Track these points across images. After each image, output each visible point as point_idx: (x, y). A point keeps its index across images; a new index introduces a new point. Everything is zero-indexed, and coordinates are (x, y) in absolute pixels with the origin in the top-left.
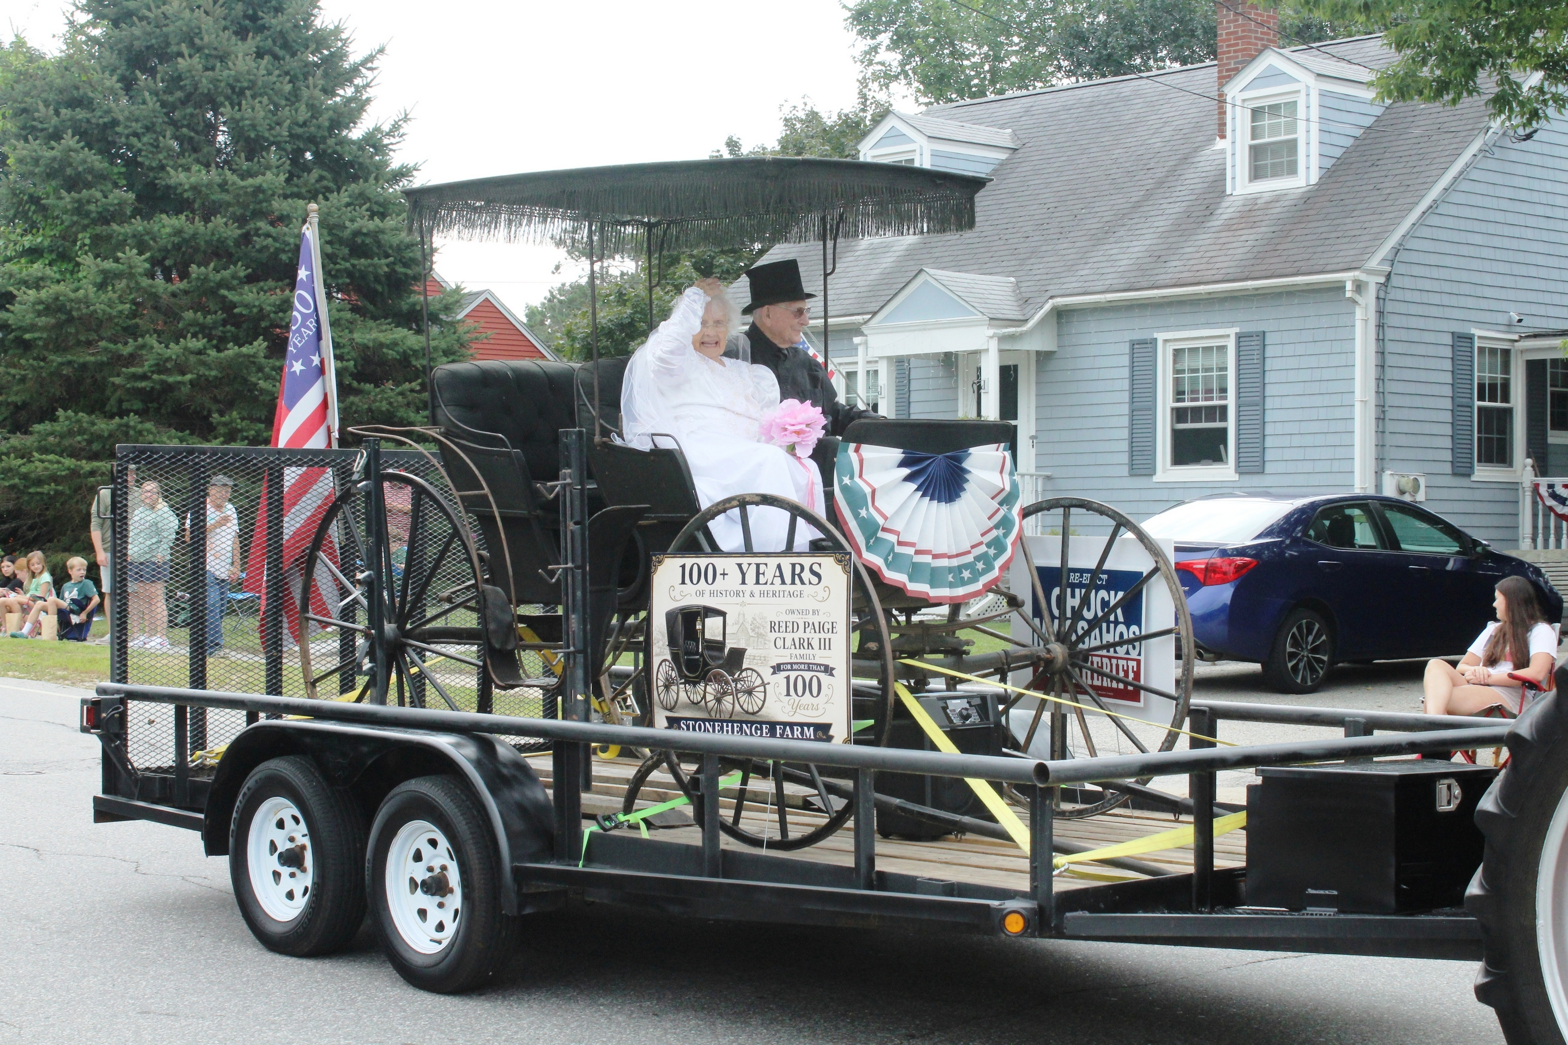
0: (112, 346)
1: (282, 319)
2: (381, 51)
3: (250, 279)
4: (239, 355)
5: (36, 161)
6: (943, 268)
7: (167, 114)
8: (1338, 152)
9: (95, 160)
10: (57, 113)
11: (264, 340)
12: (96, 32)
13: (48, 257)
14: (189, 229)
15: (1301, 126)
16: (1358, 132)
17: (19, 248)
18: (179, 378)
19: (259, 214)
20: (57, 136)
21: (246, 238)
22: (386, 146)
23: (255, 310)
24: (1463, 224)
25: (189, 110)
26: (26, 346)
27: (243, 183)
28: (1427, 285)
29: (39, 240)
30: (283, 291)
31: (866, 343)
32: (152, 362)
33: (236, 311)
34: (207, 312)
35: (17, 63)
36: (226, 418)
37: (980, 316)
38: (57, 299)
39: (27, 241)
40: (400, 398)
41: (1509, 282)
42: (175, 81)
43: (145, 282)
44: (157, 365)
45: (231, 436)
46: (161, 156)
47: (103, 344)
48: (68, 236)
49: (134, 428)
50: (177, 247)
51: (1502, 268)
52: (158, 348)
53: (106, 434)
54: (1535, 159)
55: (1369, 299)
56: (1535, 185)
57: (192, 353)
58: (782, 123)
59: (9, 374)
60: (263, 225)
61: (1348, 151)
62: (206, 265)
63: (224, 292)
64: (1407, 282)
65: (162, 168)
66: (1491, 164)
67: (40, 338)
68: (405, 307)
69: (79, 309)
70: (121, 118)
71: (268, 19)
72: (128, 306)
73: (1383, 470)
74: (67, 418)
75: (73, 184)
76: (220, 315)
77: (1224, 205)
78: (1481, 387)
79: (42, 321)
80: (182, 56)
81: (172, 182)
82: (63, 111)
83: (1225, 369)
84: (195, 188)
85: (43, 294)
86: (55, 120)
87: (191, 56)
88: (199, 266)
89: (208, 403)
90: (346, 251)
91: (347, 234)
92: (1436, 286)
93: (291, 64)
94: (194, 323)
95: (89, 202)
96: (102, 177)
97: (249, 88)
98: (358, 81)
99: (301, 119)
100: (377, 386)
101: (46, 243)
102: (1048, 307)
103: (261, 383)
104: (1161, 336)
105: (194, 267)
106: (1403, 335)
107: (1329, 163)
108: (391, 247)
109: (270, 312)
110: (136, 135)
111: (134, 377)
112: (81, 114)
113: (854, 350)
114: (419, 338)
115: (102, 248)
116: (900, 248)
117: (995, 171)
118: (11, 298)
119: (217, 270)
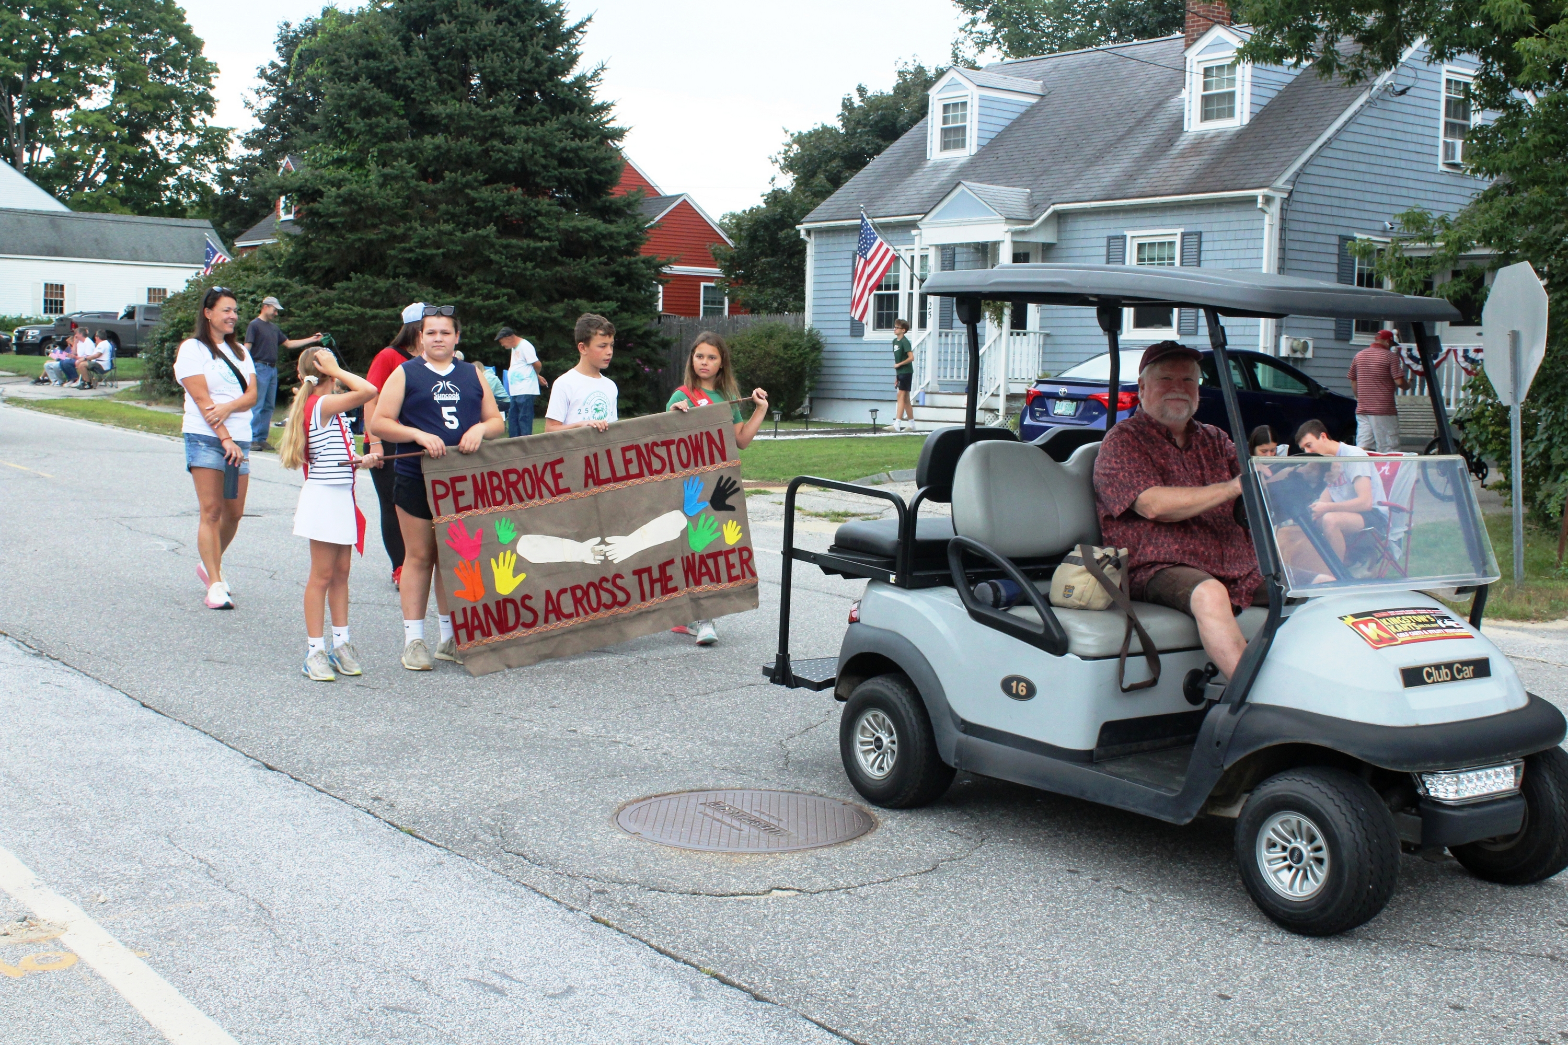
0: (389, 228)
1: (508, 211)
2: (589, 19)
3: (487, 182)
4: (477, 236)
5: (342, 97)
6: (981, 182)
7: (433, 64)
8: (1265, 102)
9: (384, 97)
10: (357, 63)
11: (495, 225)
12: (388, 6)
13: (350, 165)
14: (445, 146)
15: (1238, 83)
16: (1281, 88)
17: (330, 159)
18: (434, 252)
19: (493, 135)
20: (355, 79)
21: (486, 152)
22: (590, 88)
23: (490, 204)
24: (1350, 156)
25: (449, 61)
26: (332, 227)
27: (483, 114)
28: (1321, 200)
29: (344, 153)
30: (509, 190)
31: (921, 235)
32: (416, 240)
33: (477, 204)
34: (457, 204)
35: (331, 26)
36: (468, 280)
37: (999, 216)
38: (351, 194)
39: (336, 154)
41: (1385, 199)
42: (438, 40)
43: (413, 183)
44: (420, 242)
45: (472, 293)
46: (427, 94)
47: (383, 226)
48: (364, 151)
50: (436, 159)
51: (1380, 189)
52: (421, 230)
54: (1410, 110)
55: (1275, 209)
56: (1409, 128)
57: (444, 233)
58: (896, 74)
59: (320, 247)
60: (496, 143)
61: (1273, 101)
62: (456, 172)
63: (468, 191)
64: (1306, 198)
65: (428, 102)
66: (1375, 113)
67: (340, 222)
68: (599, 203)
69: (367, 202)
70: (400, 66)
72: (402, 200)
73: (1281, 335)
74: (358, 279)
75: (367, 113)
76: (465, 208)
77: (1182, 138)
78: (1361, 276)
79: (341, 209)
80: (443, 21)
81: (434, 112)
82: (361, 61)
83: (1173, 258)
84: (450, 117)
85: (344, 190)
86: (355, 68)
87: (449, 22)
88: (451, 173)
89: (456, 270)
90: (556, 163)
91: (556, 150)
92: (1327, 201)
93: (523, 29)
94: (447, 212)
95: (377, 126)
96: (387, 108)
97: (490, 45)
98: (572, 41)
99: (527, 68)
100: (575, 259)
101: (349, 154)
102: (1050, 211)
103: (492, 256)
104: (1129, 234)
105: (447, 173)
106: (1301, 236)
107: (1258, 109)
108: (589, 160)
109: (500, 206)
110: (410, 78)
111: (405, 250)
112: (373, 63)
113: (912, 241)
114: (608, 226)
115: (384, 159)
116: (954, 167)
117: (1027, 111)
118: (320, 194)
119: (464, 175)
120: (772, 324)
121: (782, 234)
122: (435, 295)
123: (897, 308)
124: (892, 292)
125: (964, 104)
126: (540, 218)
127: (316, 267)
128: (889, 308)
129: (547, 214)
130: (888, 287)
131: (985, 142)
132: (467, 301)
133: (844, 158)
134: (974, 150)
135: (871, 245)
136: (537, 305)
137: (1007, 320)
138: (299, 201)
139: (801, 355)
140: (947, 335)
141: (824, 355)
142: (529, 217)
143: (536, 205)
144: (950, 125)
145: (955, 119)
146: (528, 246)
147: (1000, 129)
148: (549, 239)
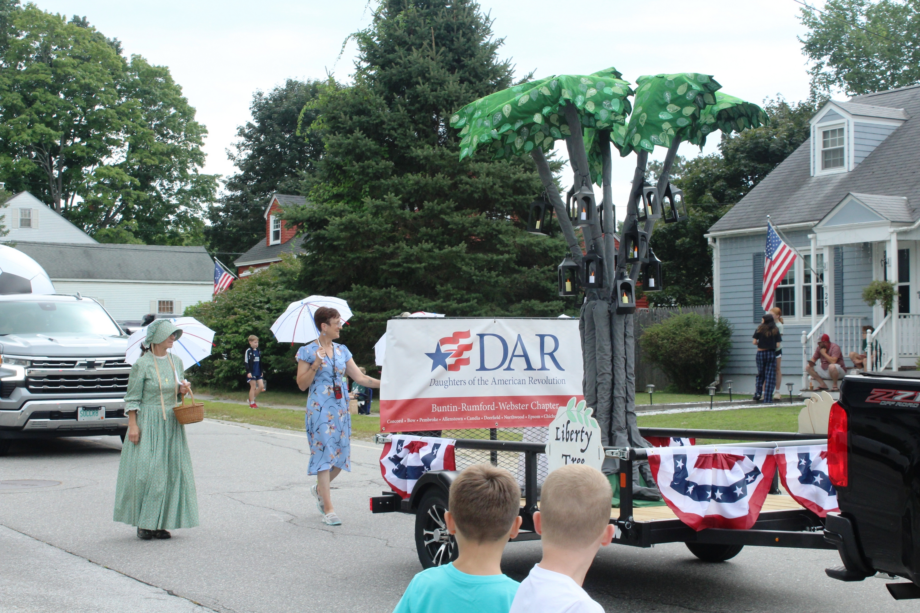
0: (381, 248)
1: (475, 231)
3: (457, 209)
4: (451, 252)
5: (340, 145)
6: (862, 192)
7: (411, 117)
9: (371, 144)
10: (351, 119)
11: (465, 243)
12: (372, 73)
13: (347, 199)
14: (423, 181)
17: (331, 194)
18: (418, 265)
19: (462, 172)
20: (351, 131)
21: (455, 186)
23: (460, 226)
25: (422, 114)
26: (335, 249)
27: (452, 154)
29: (342, 189)
30: (475, 214)
31: (815, 238)
32: (403, 257)
33: (449, 227)
34: (433, 227)
35: (330, 91)
36: (444, 288)
37: (885, 221)
38: (351, 222)
39: (335, 190)
40: (542, 275)
42: (415, 98)
43: (399, 212)
44: (405, 258)
46: (408, 141)
47: (376, 247)
48: (358, 187)
49: (394, 294)
50: (416, 191)
52: (407, 248)
53: (378, 298)
57: (425, 251)
59: (325, 265)
60: (464, 178)
62: (433, 201)
63: (443, 216)
65: (408, 147)
67: (342, 244)
69: (363, 228)
70: (386, 120)
71: (466, 61)
72: (390, 225)
74: (357, 289)
75: (360, 158)
76: (441, 229)
79: (343, 235)
80: (419, 84)
81: (413, 155)
84: (426, 158)
85: (344, 219)
86: (350, 122)
87: (423, 84)
88: (429, 202)
89: (434, 280)
90: (511, 191)
91: (511, 182)
94: (426, 234)
95: (368, 167)
96: (375, 153)
97: (456, 101)
100: (529, 268)
101: (346, 191)
103: (464, 268)
105: (426, 202)
108: (536, 188)
109: (468, 227)
110: (394, 129)
111: (394, 265)
112: (364, 118)
113: (808, 242)
114: (553, 240)
115: (375, 193)
116: (836, 182)
117: (894, 133)
118: (326, 222)
119: (438, 204)
120: (689, 315)
121: (678, 242)
122: (420, 301)
123: (793, 298)
124: (788, 285)
125: (841, 130)
126: (500, 236)
127: (321, 281)
128: (786, 298)
129: (506, 233)
130: (784, 282)
131: (861, 160)
132: (444, 304)
133: (726, 179)
134: (852, 167)
135: (776, 248)
136: (499, 305)
137: (896, 305)
138: (309, 229)
139: (714, 339)
140: (841, 320)
141: (732, 339)
142: (491, 235)
143: (497, 225)
144: (830, 148)
145: (834, 143)
146: (492, 258)
147: (872, 149)
148: (508, 252)
